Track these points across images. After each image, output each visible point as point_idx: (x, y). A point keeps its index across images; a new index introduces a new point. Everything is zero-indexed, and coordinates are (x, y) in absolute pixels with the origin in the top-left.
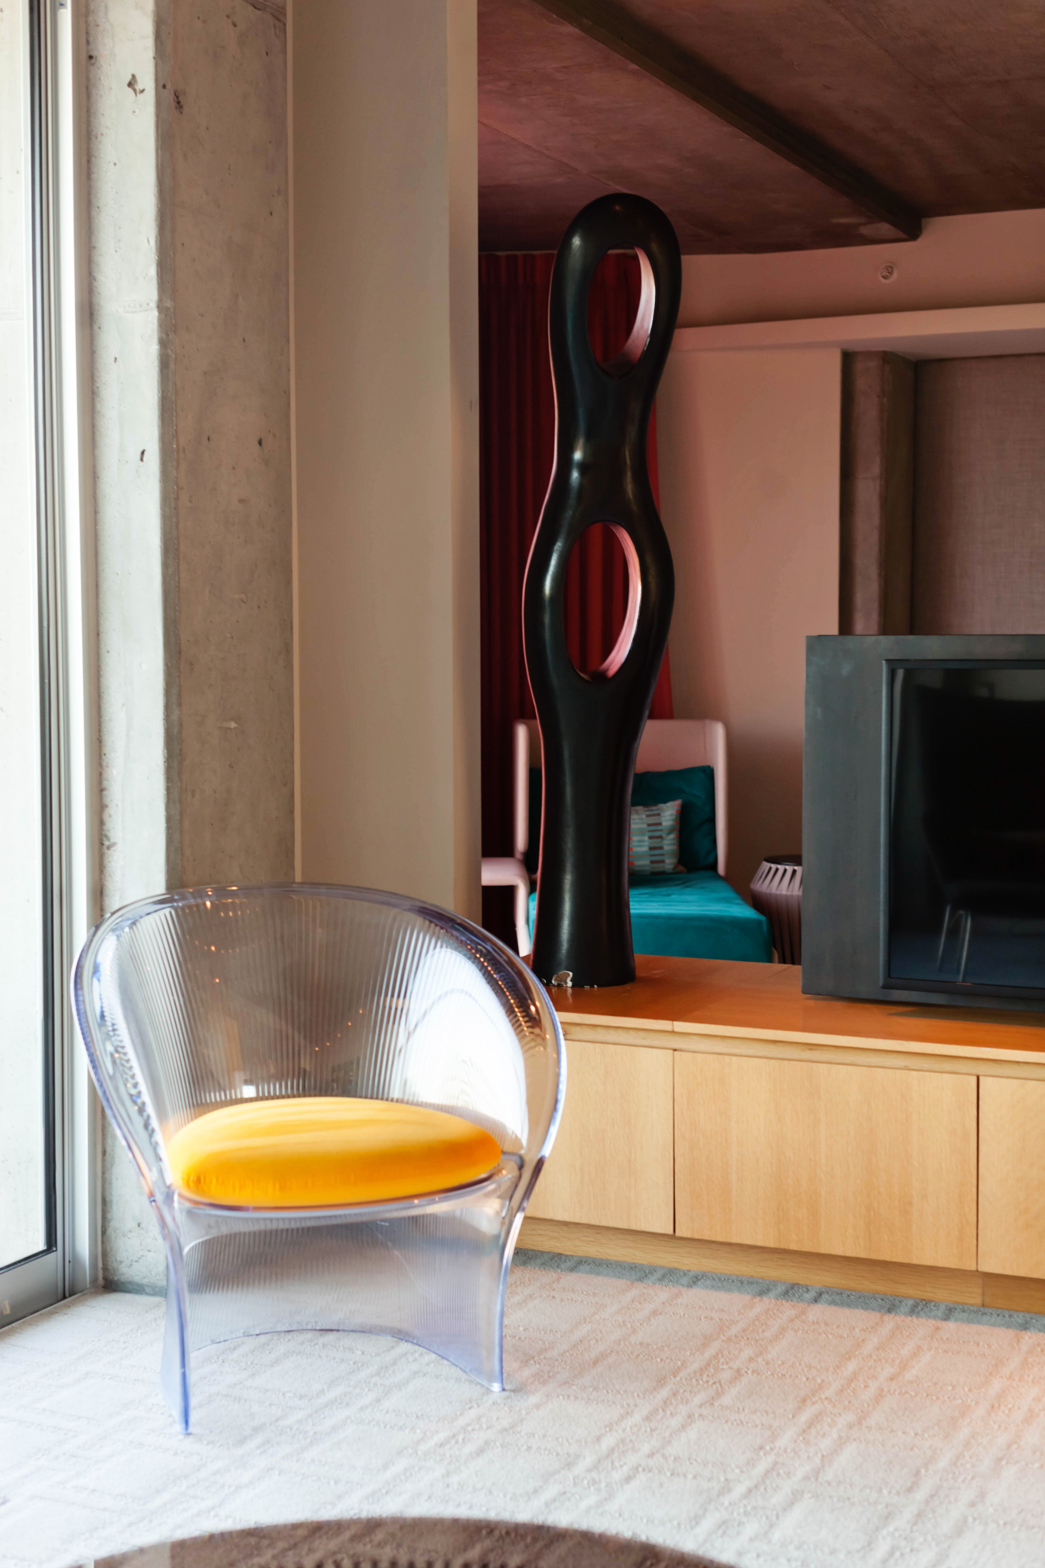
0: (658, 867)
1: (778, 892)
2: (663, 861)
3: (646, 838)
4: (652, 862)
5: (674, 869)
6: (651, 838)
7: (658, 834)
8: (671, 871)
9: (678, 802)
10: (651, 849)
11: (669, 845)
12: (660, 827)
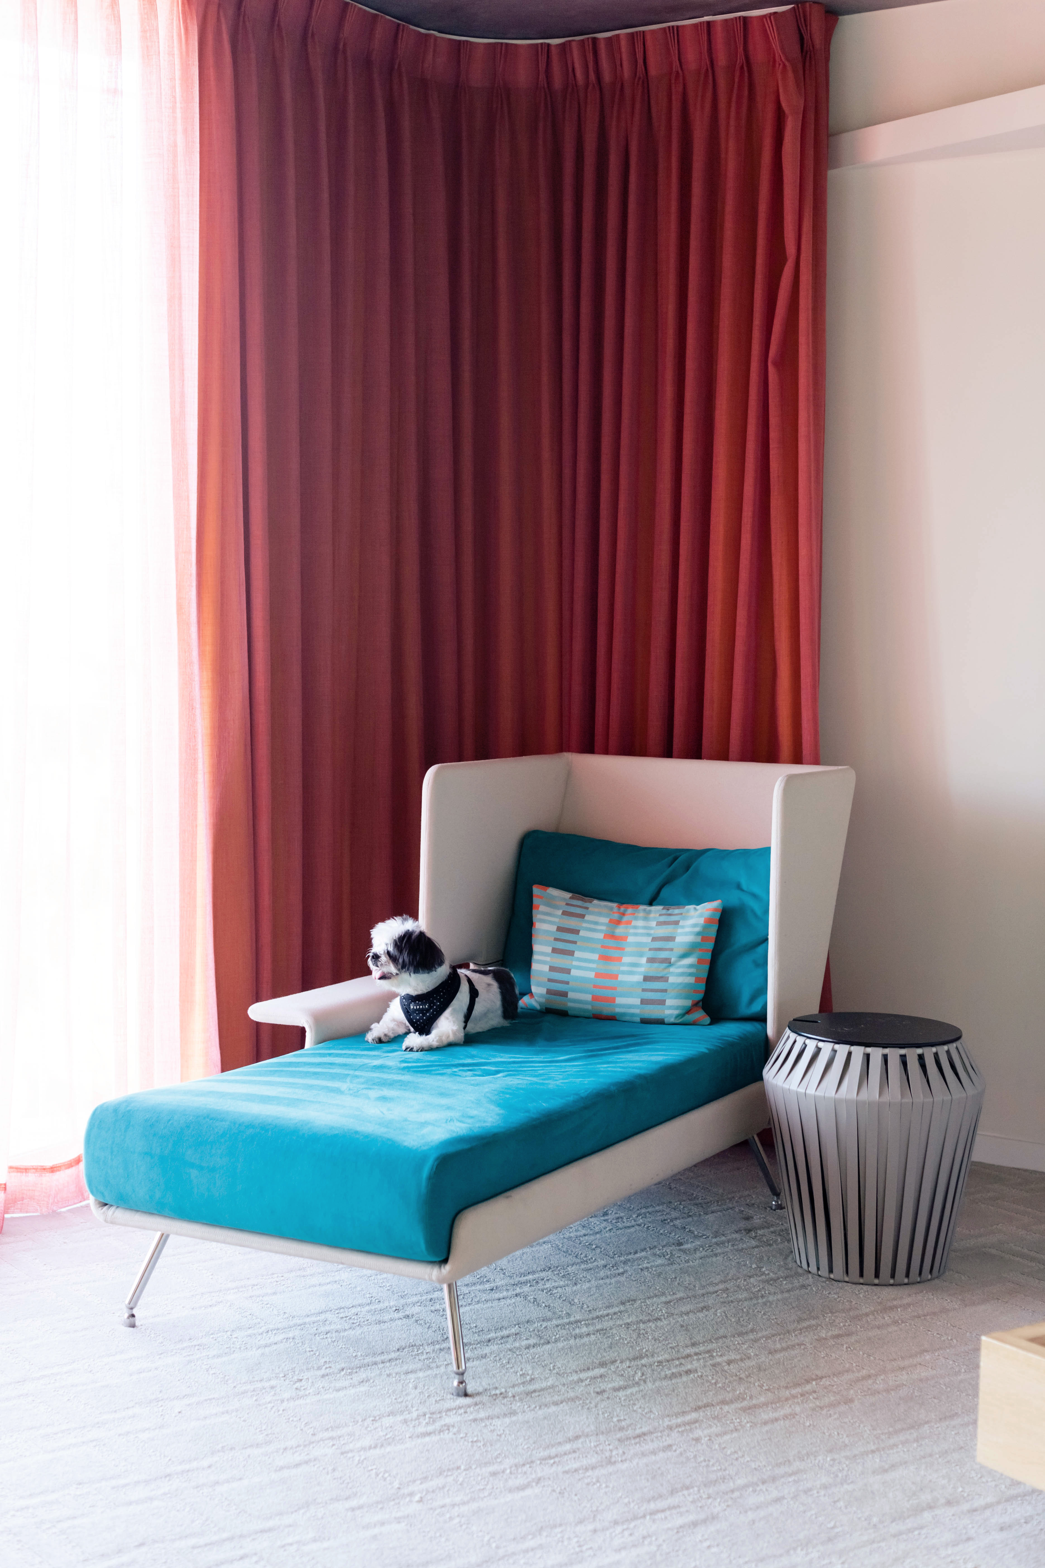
0: (653, 1012)
1: (786, 1086)
2: (662, 1002)
3: (644, 960)
4: (643, 1002)
5: (677, 1016)
6: (651, 960)
7: (663, 955)
8: (672, 1020)
9: (716, 904)
10: (646, 979)
11: (682, 974)
12: (670, 945)
